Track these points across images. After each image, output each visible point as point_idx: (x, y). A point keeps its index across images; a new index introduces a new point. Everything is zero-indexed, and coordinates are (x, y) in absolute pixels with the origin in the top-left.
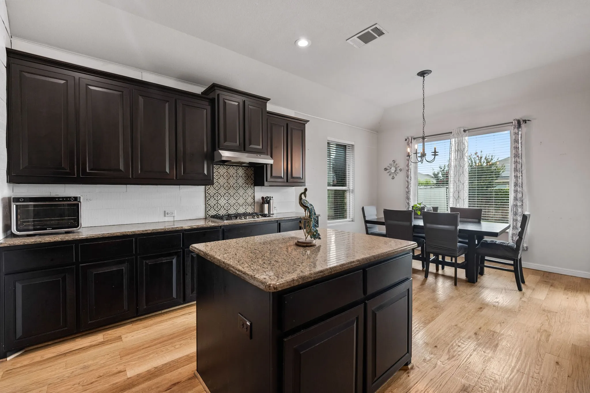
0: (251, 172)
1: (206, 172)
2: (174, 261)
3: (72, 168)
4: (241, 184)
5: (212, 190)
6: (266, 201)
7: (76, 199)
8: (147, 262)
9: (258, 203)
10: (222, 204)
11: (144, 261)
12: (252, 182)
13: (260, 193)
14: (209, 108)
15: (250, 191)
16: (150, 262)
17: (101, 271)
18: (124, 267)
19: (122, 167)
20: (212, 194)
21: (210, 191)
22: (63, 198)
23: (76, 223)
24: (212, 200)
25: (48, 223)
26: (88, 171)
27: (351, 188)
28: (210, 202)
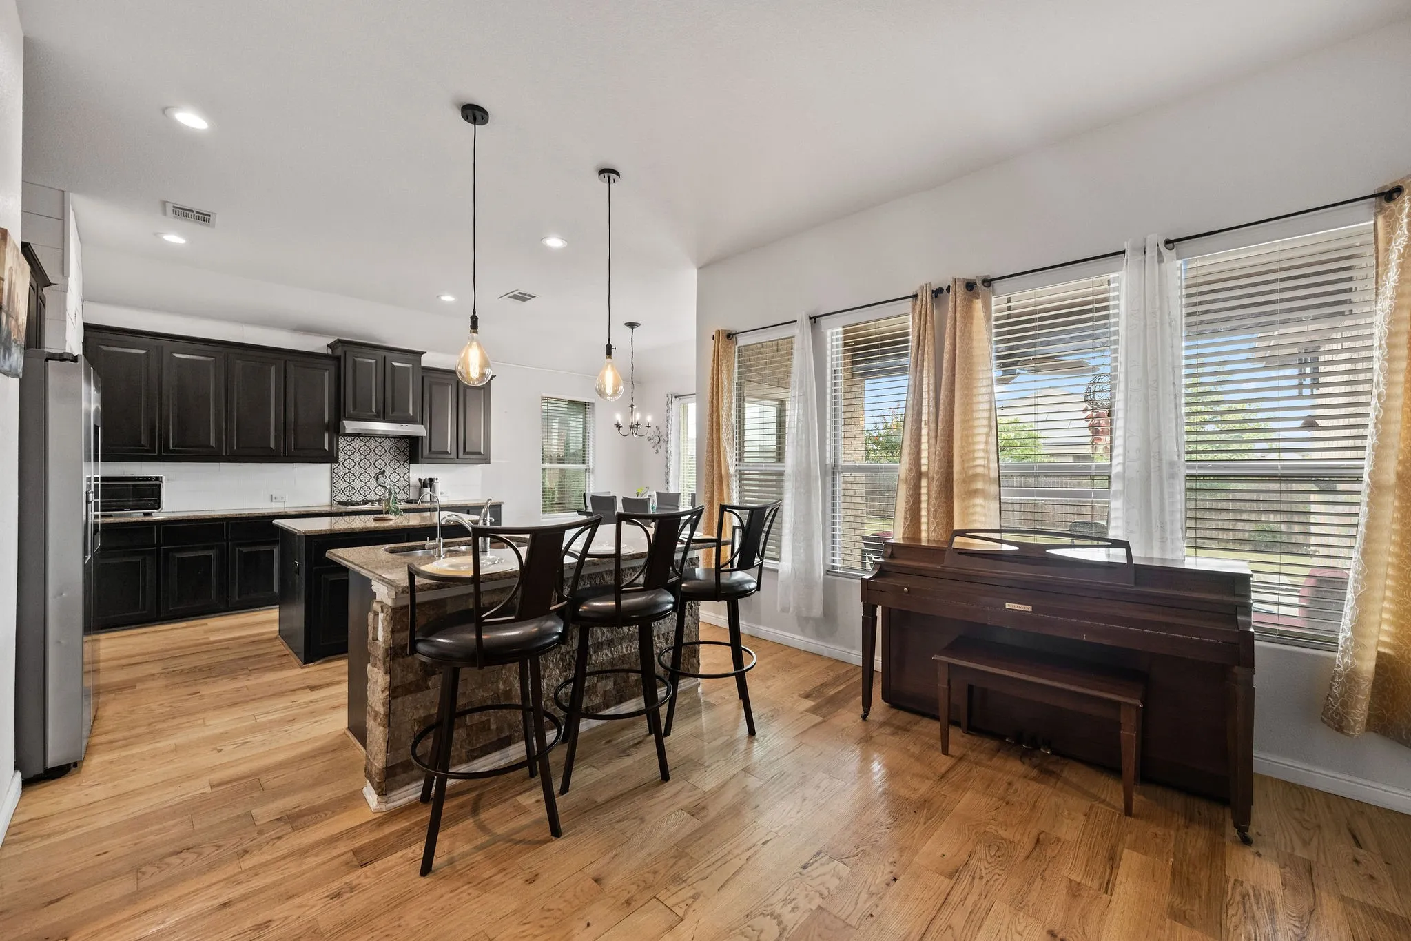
0: (404, 445)
1: (326, 447)
2: (276, 551)
3: (152, 444)
4: (387, 461)
5: (341, 470)
6: (429, 483)
7: (157, 478)
8: (241, 549)
9: (415, 486)
10: (358, 488)
11: (237, 549)
12: (406, 458)
13: (418, 472)
14: (333, 369)
15: (402, 471)
16: (244, 550)
17: (185, 555)
18: (212, 553)
19: (212, 442)
20: (341, 474)
21: (338, 471)
22: (143, 477)
23: (157, 505)
24: (341, 481)
25: (125, 503)
26: (171, 448)
27: (591, 467)
28: (338, 485)
